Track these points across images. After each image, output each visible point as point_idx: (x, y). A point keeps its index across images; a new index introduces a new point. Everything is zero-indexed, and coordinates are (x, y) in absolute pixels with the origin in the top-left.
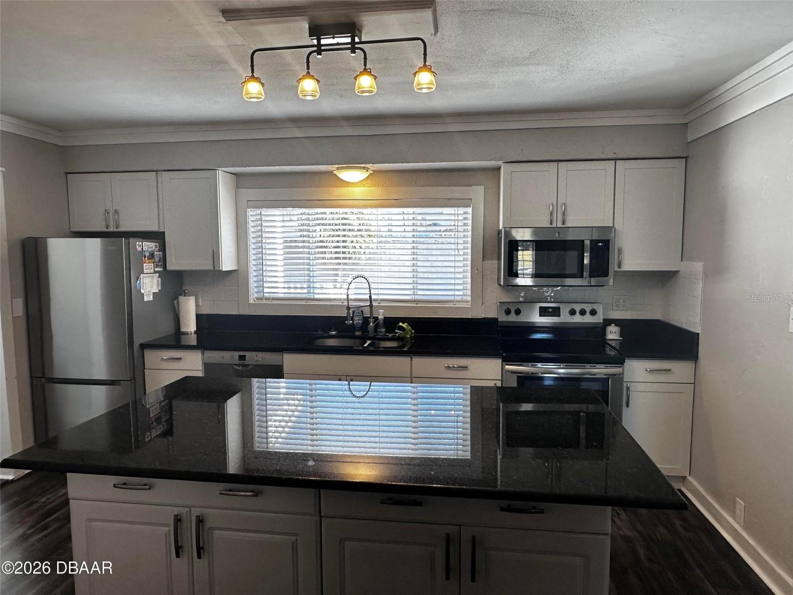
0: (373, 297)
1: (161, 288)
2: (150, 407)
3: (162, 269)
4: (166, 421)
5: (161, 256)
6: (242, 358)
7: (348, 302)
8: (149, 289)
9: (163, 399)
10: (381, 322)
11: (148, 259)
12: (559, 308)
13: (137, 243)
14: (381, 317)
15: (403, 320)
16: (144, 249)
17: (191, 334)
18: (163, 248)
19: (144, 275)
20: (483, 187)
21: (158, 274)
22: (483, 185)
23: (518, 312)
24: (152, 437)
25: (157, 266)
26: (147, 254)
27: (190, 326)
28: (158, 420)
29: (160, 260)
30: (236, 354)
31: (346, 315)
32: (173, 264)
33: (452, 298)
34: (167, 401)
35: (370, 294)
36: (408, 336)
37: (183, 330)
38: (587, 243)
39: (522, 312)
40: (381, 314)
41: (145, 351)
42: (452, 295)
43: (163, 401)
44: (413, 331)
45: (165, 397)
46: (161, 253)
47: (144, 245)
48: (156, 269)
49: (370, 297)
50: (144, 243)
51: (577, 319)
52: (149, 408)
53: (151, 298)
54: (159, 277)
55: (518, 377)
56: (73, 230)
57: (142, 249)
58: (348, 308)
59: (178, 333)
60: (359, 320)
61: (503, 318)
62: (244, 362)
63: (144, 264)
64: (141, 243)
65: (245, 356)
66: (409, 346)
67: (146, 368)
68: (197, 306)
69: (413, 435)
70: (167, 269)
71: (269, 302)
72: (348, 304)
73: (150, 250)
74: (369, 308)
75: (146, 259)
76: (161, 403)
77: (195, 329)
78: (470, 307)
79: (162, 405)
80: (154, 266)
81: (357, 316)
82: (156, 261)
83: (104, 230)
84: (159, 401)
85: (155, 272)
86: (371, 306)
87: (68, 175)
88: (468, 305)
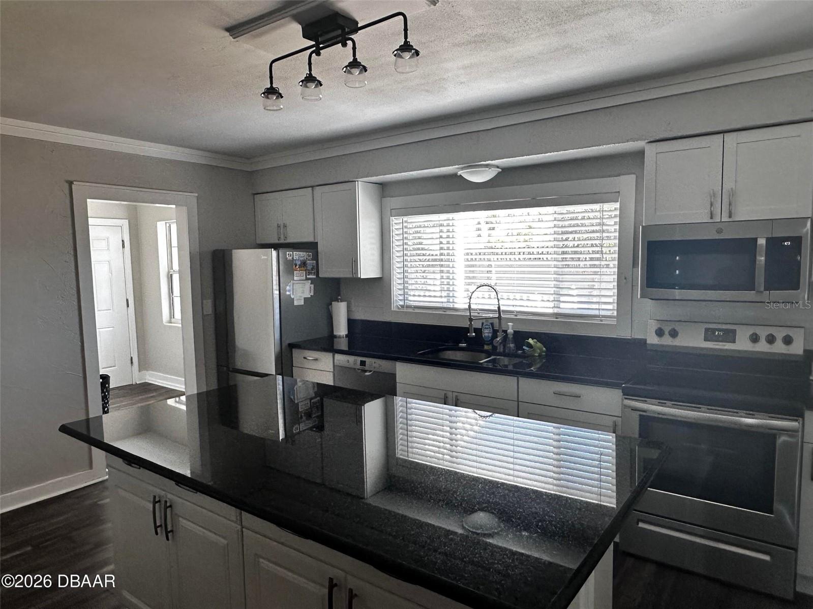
0: (502, 308)
1: (314, 294)
2: (300, 402)
3: (315, 277)
4: (317, 417)
5: (315, 264)
6: (363, 363)
7: (470, 312)
8: (300, 295)
9: (314, 395)
10: (511, 336)
11: (299, 267)
12: (734, 332)
13: (288, 253)
14: (510, 331)
15: (534, 335)
16: (294, 258)
17: (343, 337)
18: (316, 257)
19: (294, 282)
20: (634, 176)
21: (310, 281)
22: (634, 174)
23: (674, 334)
24: (301, 430)
25: (310, 273)
26: (298, 263)
27: (341, 329)
28: (309, 415)
29: (312, 269)
30: (359, 359)
31: (468, 326)
32: (326, 272)
33: (596, 313)
34: (318, 398)
35: (499, 305)
36: (537, 355)
37: (335, 333)
38: (762, 242)
39: (679, 334)
40: (510, 327)
41: (293, 350)
42: (596, 309)
43: (315, 397)
44: (544, 349)
45: (317, 394)
46: (315, 262)
47: (294, 255)
48: (308, 277)
49: (499, 308)
50: (294, 253)
51: (762, 347)
52: (298, 404)
53: (302, 303)
54: (311, 284)
55: (640, 415)
56: (258, 242)
57: (293, 258)
58: (471, 320)
59: (332, 337)
60: (489, 333)
61: (652, 339)
62: (364, 367)
63: (295, 272)
64: (292, 253)
65: (365, 361)
66: (538, 366)
67: (294, 365)
68: (349, 311)
69: (555, 469)
70: (320, 276)
71: (410, 310)
72: (470, 314)
73: (302, 259)
74: (497, 320)
75: (297, 267)
76: (311, 399)
77: (347, 333)
78: (615, 325)
79: (312, 401)
80: (306, 274)
81: (486, 328)
82: (308, 268)
83: (276, 241)
84: (308, 397)
85: (307, 279)
86: (500, 318)
87: (255, 196)
88: (613, 322)
